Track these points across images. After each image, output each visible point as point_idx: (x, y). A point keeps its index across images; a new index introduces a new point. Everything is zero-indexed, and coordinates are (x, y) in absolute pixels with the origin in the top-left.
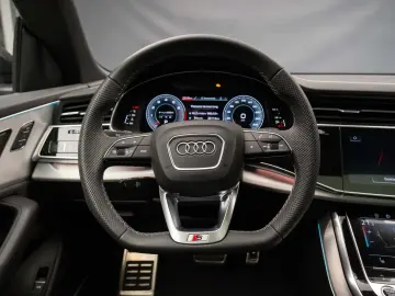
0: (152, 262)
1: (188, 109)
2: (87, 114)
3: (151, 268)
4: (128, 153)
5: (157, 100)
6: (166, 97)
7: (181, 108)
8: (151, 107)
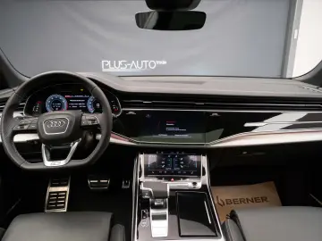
0: (66, 192)
1: (69, 102)
2: (6, 107)
3: (65, 195)
4: (26, 127)
5: (51, 97)
6: (56, 96)
7: (64, 101)
8: (48, 101)
